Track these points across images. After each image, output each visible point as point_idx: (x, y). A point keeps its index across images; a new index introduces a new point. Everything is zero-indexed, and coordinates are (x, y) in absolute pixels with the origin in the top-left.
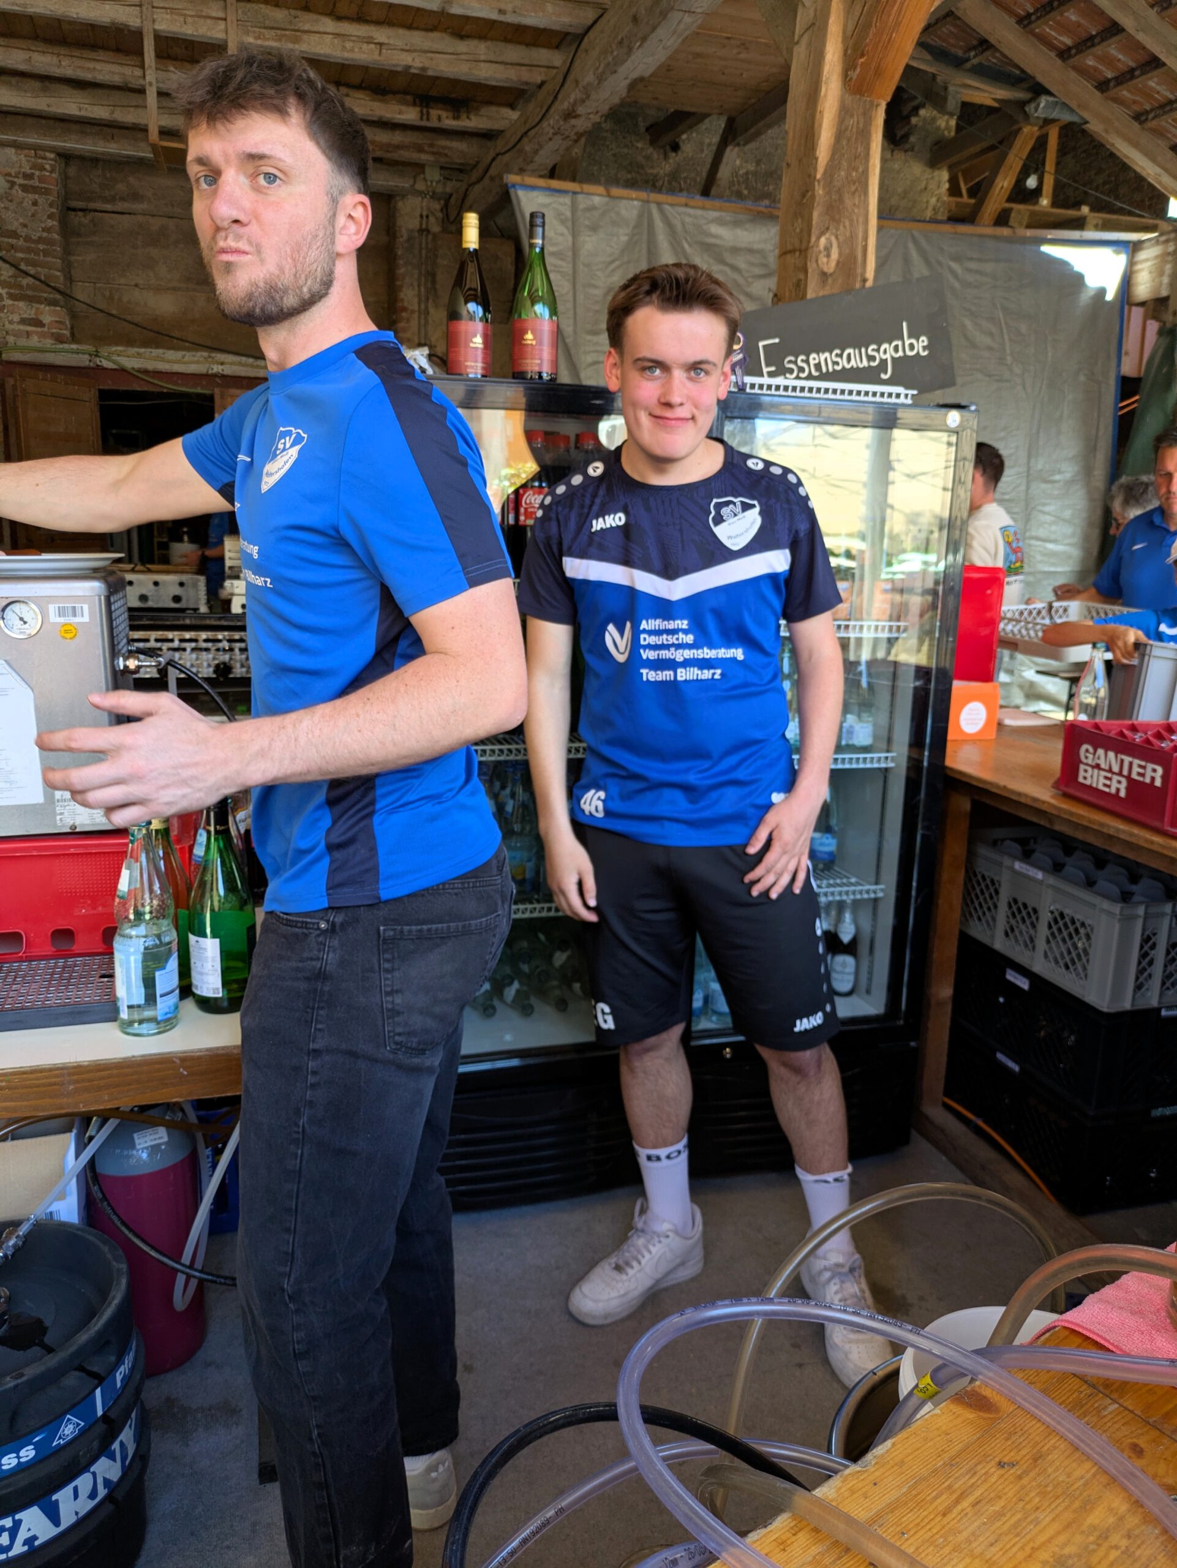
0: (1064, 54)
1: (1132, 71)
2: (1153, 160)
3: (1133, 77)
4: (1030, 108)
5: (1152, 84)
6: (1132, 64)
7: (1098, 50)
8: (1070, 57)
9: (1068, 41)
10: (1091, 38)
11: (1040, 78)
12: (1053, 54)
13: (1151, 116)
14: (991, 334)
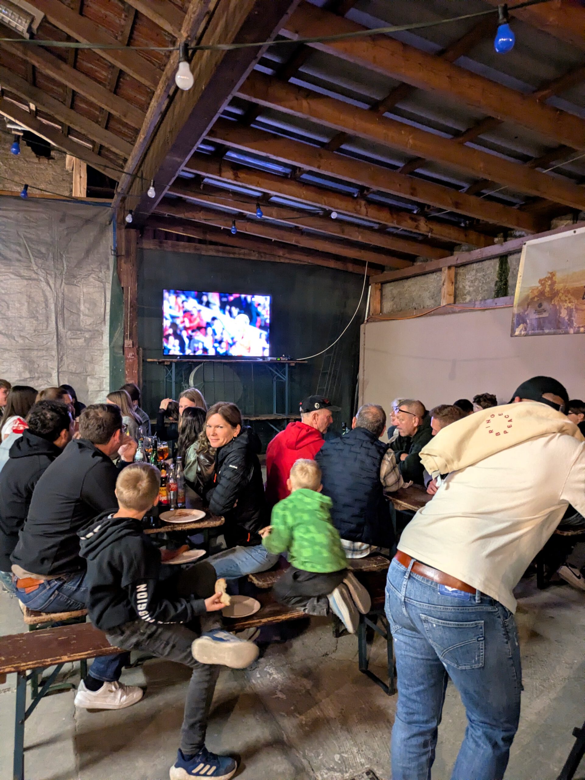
14: (19, 253)
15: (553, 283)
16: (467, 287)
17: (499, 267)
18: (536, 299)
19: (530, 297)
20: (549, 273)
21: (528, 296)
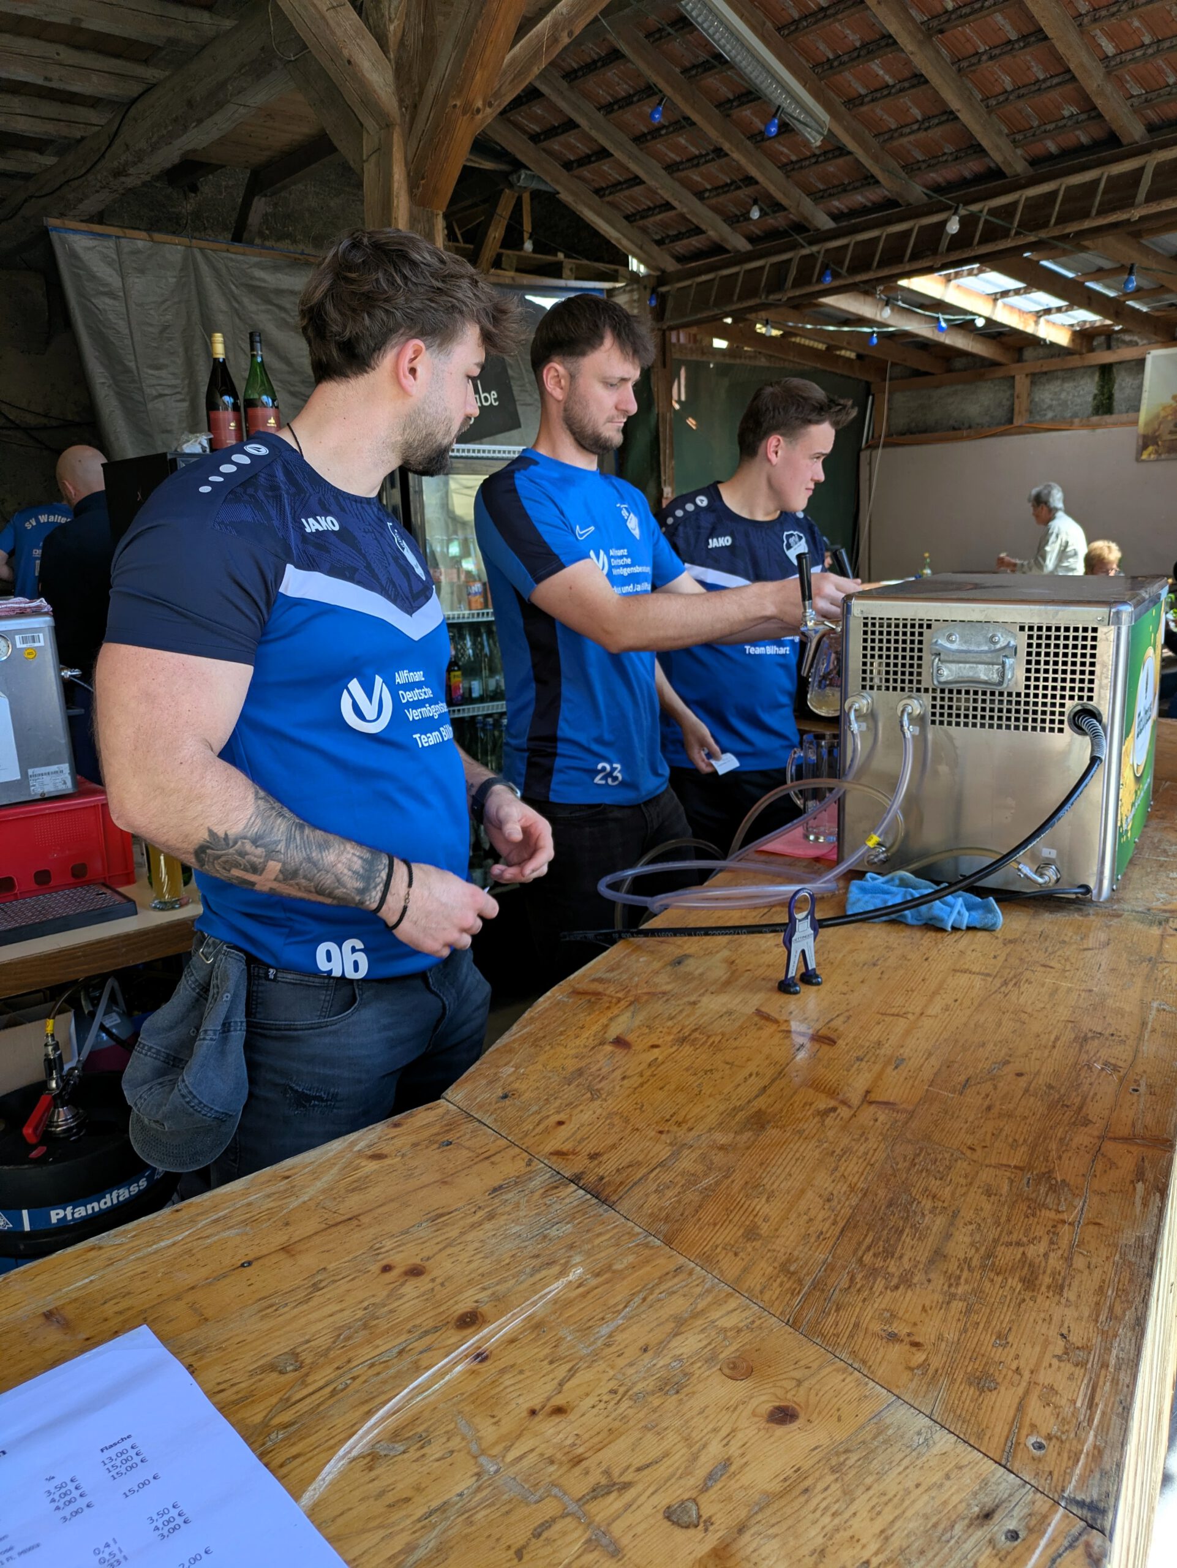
0: (535, 138)
1: (588, 156)
2: (613, 226)
3: (590, 162)
4: (513, 178)
5: (605, 168)
6: (588, 151)
7: (562, 138)
8: (540, 141)
9: (538, 129)
10: (554, 128)
11: (519, 156)
12: (525, 137)
13: (607, 192)
16: (1048, 400)
17: (1100, 377)
18: (1170, 418)
19: (1162, 416)
21: (1159, 415)
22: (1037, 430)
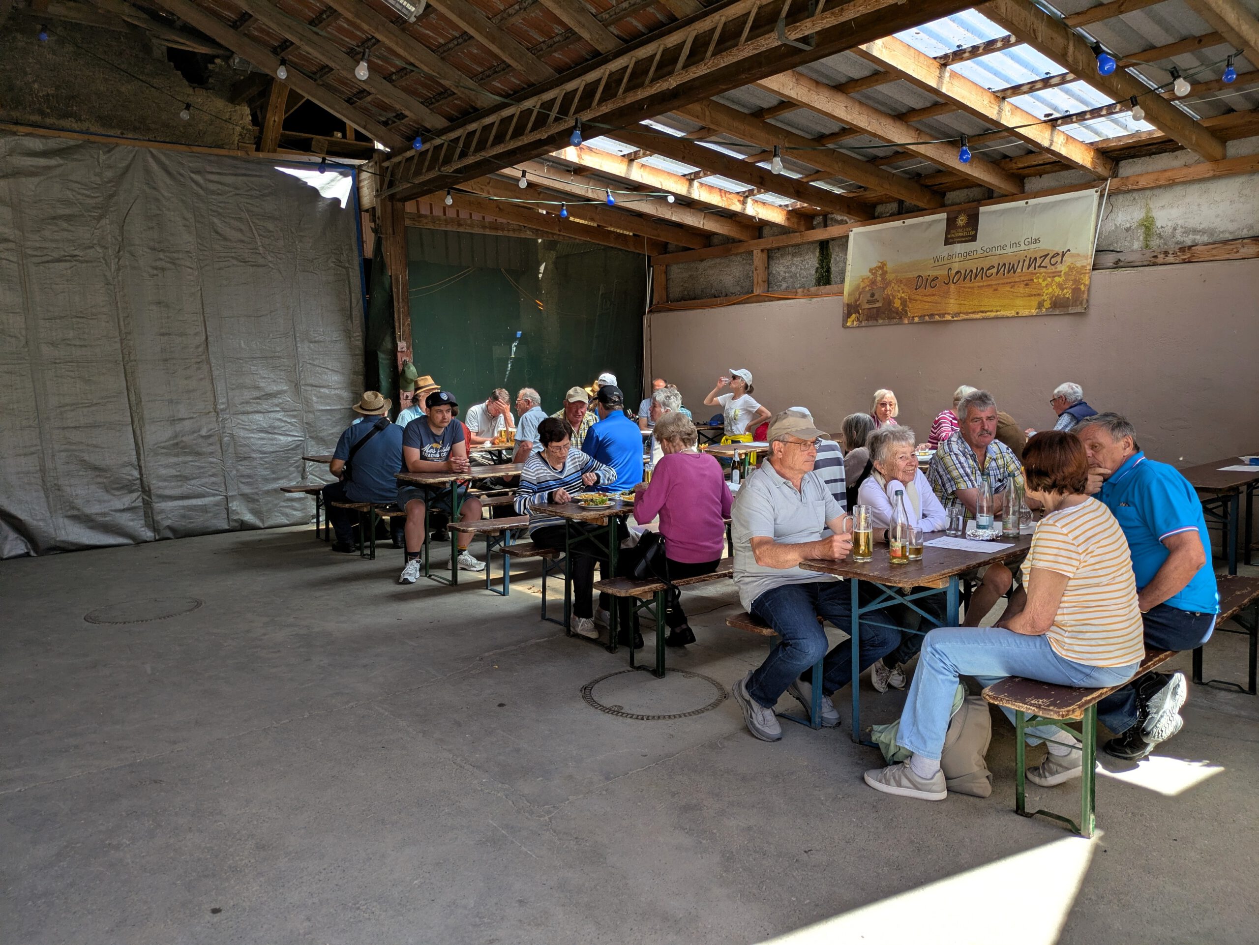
14: (241, 230)
15: (885, 273)
16: (782, 273)
17: (820, 252)
18: (867, 289)
19: (861, 287)
20: (879, 262)
21: (859, 285)
22: (772, 299)
